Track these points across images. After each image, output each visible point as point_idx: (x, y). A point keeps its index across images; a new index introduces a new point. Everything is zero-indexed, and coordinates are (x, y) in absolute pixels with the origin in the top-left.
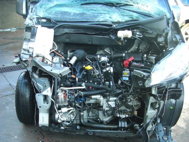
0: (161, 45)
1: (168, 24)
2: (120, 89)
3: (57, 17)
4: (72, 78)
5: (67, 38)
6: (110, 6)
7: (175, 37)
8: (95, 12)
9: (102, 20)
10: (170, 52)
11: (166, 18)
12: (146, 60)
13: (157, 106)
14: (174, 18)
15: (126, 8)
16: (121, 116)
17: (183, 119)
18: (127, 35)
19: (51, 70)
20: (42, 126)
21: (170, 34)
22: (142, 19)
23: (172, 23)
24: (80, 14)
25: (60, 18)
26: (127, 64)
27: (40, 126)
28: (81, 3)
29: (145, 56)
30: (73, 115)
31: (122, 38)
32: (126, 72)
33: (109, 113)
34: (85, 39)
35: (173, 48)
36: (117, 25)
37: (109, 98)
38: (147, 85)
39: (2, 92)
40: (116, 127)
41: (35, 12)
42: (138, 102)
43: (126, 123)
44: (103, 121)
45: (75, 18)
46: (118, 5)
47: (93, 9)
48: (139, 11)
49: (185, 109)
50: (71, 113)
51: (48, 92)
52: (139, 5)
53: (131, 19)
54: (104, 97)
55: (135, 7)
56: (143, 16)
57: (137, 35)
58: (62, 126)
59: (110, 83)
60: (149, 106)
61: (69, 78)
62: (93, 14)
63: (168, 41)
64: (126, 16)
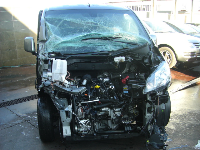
0: (147, 65)
1: (150, 49)
2: (122, 101)
3: (64, 52)
4: (85, 96)
5: (76, 66)
6: (104, 39)
7: (157, 58)
8: (94, 45)
9: (100, 50)
10: (156, 68)
11: (148, 44)
12: (138, 77)
13: (153, 109)
14: (154, 44)
15: (117, 40)
16: (126, 122)
17: (172, 123)
18: (122, 60)
19: (72, 90)
20: (66, 137)
21: (152, 56)
22: (131, 47)
23: (153, 48)
24: (82, 47)
25: (66, 52)
26: (124, 81)
27: (64, 137)
28: (82, 39)
29: (136, 74)
30: (89, 125)
31: (118, 63)
32: (126, 87)
33: (117, 121)
34: (89, 66)
35: (157, 66)
36: (112, 53)
37: (115, 109)
38: (145, 92)
39: (13, 122)
40: (123, 131)
41: (46, 48)
42: (137, 111)
43: (130, 128)
44: (112, 128)
45: (79, 51)
46: (110, 39)
47: (92, 43)
48: (127, 41)
49: (172, 116)
50: (87, 124)
51: (69, 108)
52: (127, 37)
53: (122, 48)
54: (111, 109)
55: (123, 38)
56: (130, 45)
57: (129, 60)
58: (82, 135)
59: (114, 98)
60: (147, 110)
61: (83, 96)
62: (92, 47)
63: (152, 61)
64: (118, 46)
